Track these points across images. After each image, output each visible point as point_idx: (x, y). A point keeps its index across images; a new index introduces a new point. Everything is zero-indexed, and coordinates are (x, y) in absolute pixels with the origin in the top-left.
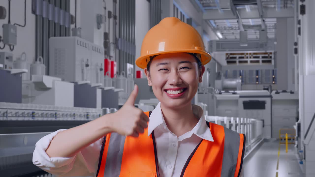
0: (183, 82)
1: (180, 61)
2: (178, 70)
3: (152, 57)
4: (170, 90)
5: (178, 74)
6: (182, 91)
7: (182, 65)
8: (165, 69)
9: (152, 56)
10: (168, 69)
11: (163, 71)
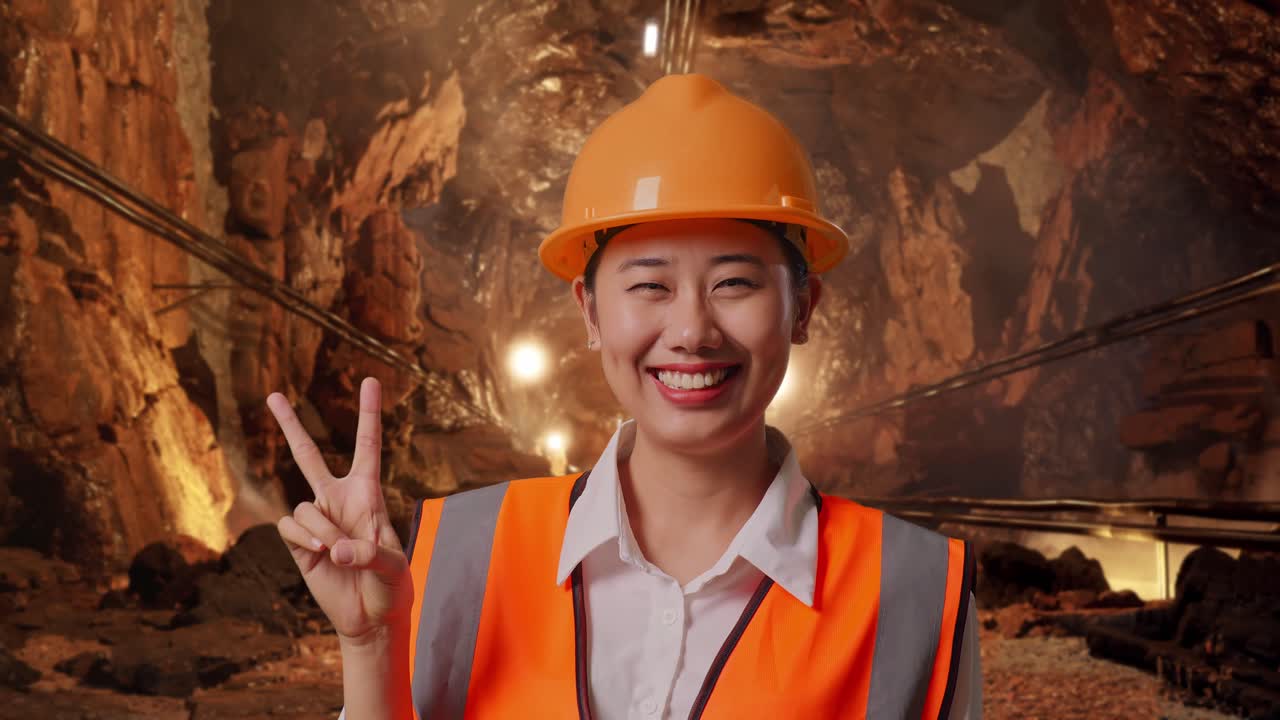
0: (726, 341)
1: (717, 254)
2: (709, 290)
3: (605, 231)
4: (673, 369)
5: (708, 306)
6: (723, 375)
7: (726, 271)
8: (653, 286)
9: (604, 228)
10: (667, 284)
11: (647, 293)
